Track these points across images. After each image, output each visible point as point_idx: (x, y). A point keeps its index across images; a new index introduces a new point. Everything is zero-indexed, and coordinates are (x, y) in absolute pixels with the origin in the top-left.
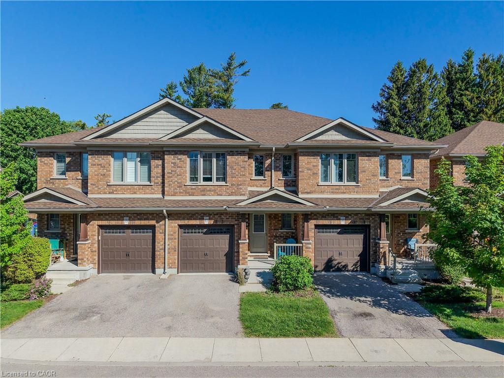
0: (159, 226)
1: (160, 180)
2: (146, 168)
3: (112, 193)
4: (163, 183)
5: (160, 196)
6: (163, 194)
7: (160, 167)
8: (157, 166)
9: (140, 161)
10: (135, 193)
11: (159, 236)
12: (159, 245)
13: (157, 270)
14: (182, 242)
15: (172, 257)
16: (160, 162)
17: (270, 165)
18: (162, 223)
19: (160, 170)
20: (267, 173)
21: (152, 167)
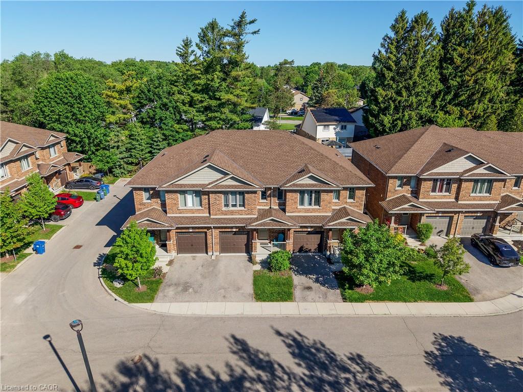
0: (209, 232)
1: (207, 206)
2: (198, 198)
3: (181, 213)
4: (209, 208)
5: (208, 215)
6: (210, 213)
7: (207, 199)
8: (205, 199)
9: (195, 196)
10: (194, 213)
11: (209, 237)
12: (209, 241)
13: (209, 253)
14: (221, 239)
15: (217, 247)
16: (207, 197)
17: (270, 194)
18: (210, 230)
19: (207, 201)
20: (269, 199)
21: (203, 199)
